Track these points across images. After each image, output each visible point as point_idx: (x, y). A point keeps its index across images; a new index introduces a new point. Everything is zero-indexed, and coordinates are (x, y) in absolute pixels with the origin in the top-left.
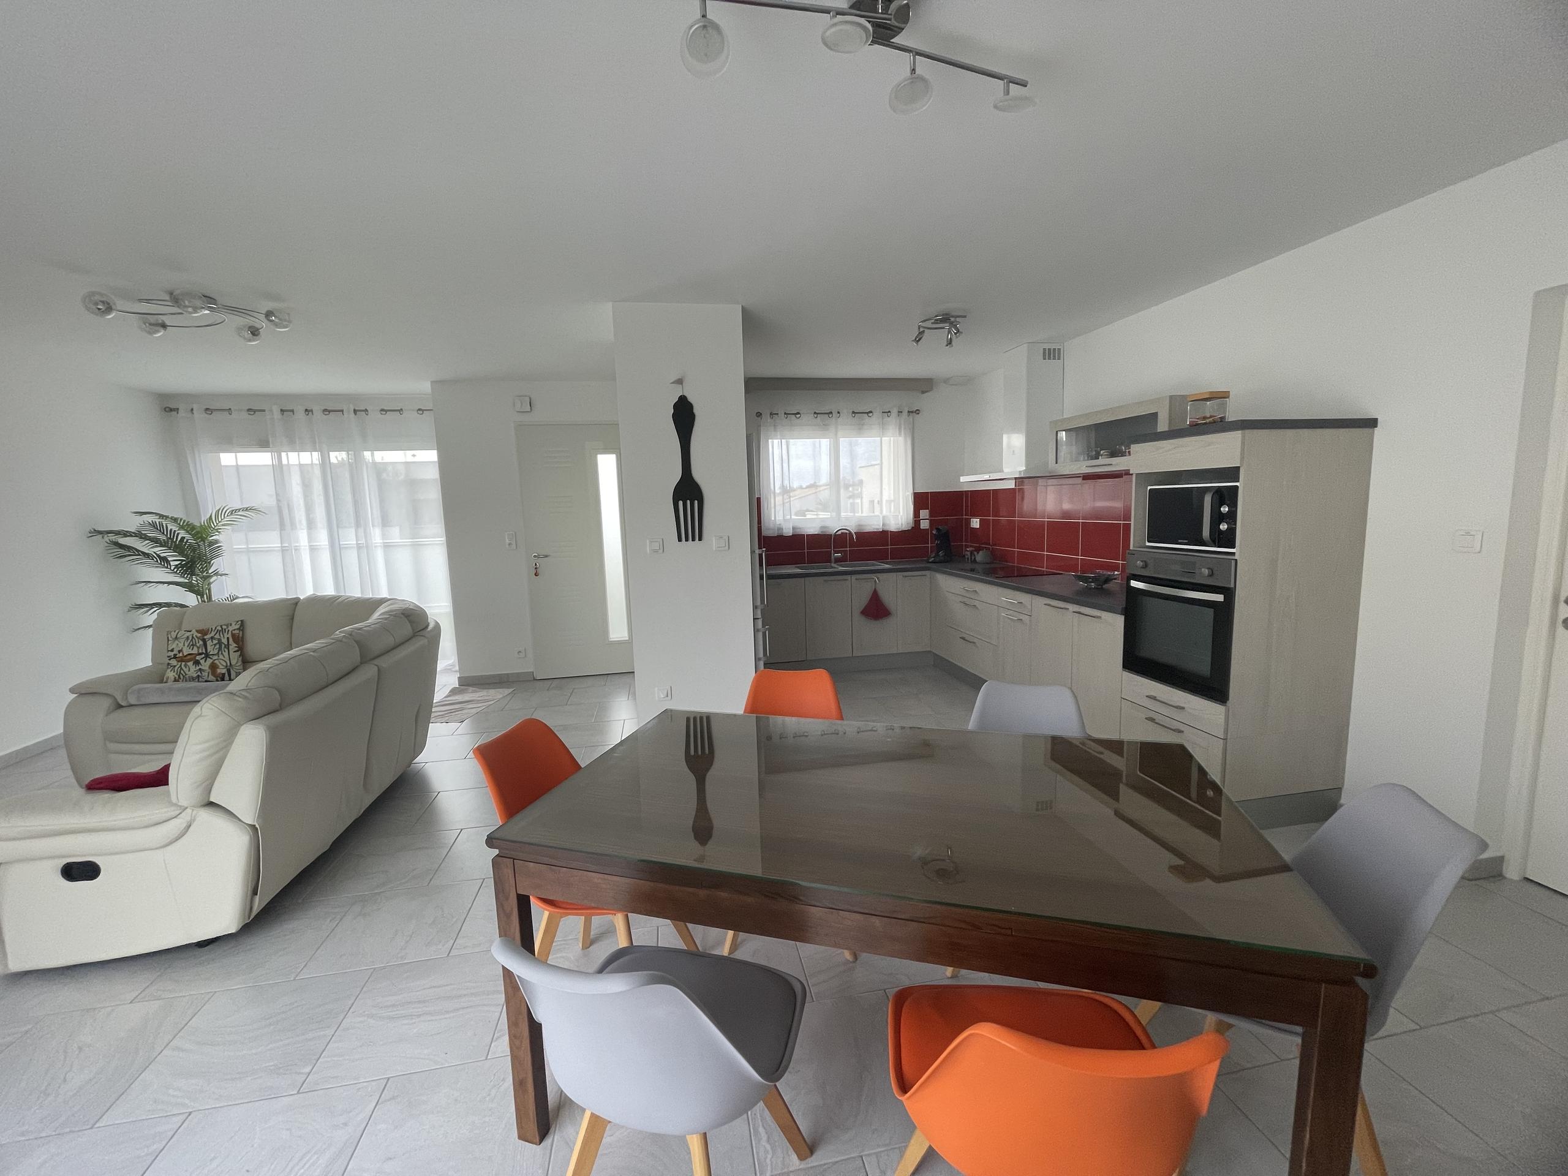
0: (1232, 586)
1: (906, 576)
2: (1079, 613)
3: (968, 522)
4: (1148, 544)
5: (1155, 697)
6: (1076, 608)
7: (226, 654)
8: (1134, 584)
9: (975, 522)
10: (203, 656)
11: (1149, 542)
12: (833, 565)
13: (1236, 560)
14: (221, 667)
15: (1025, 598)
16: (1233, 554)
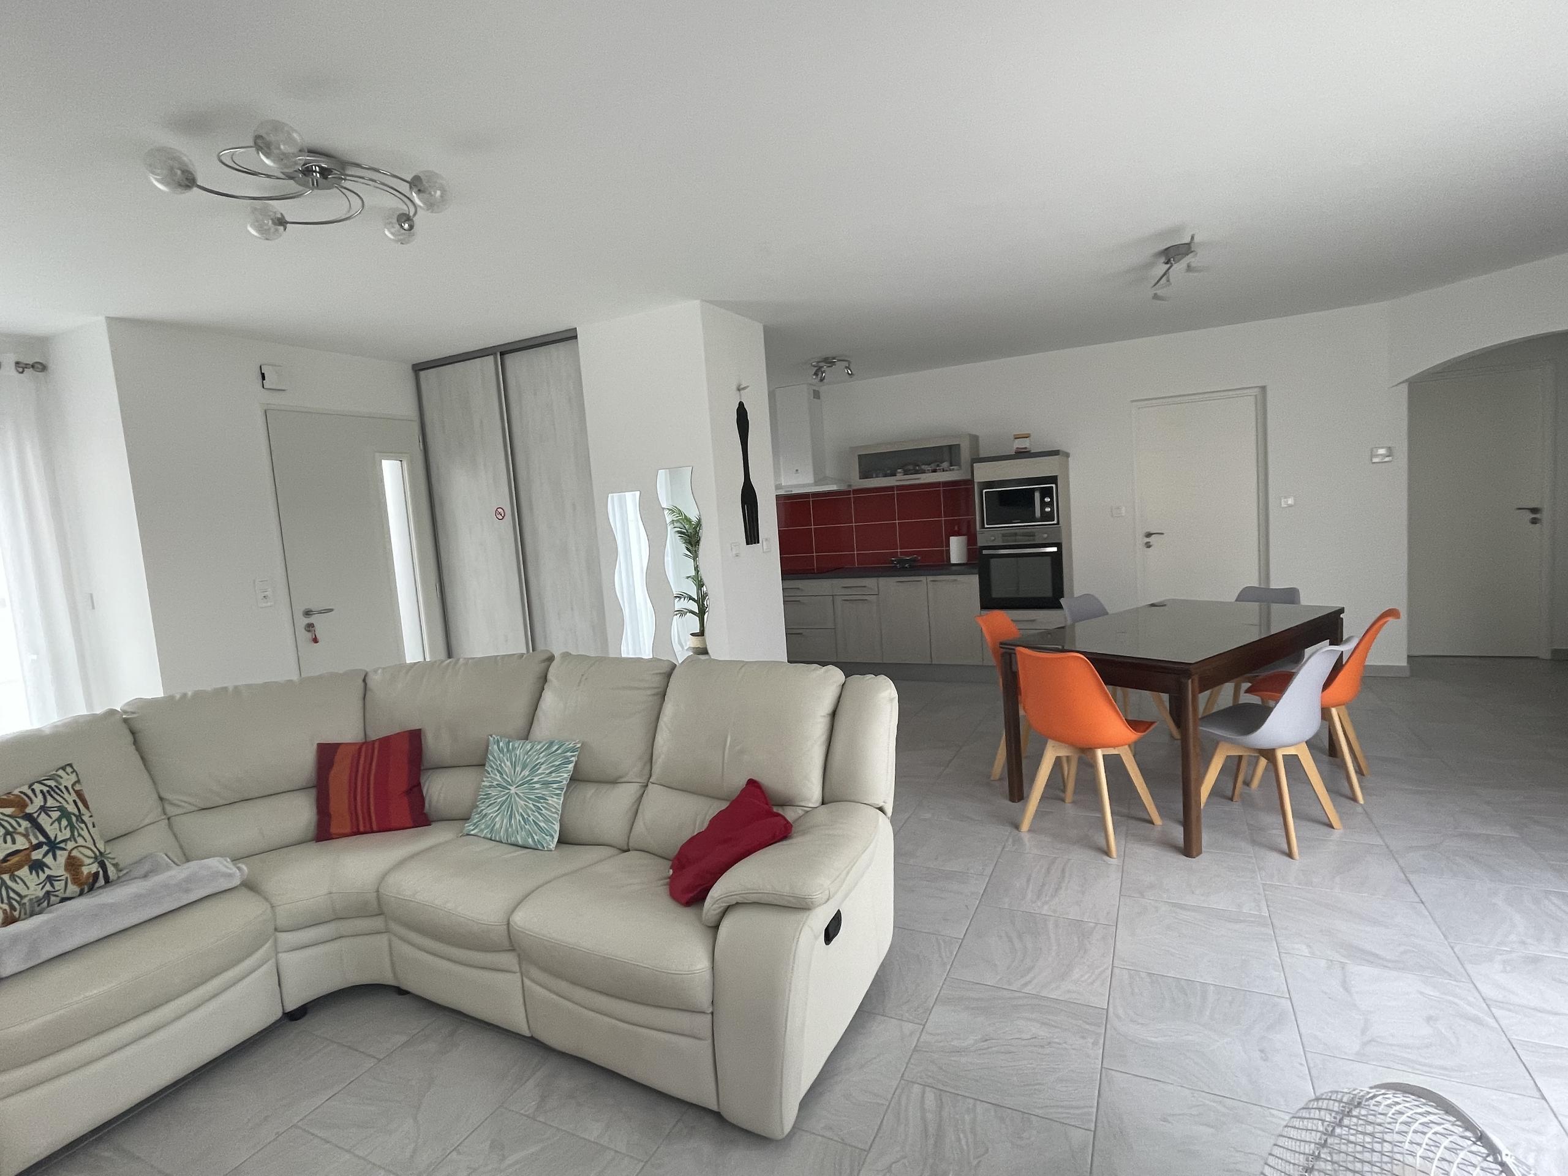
0: (1060, 542)
2: (934, 581)
6: (929, 578)
7: (85, 833)
8: (987, 552)
10: (45, 848)
11: (987, 525)
13: (1062, 527)
14: (87, 861)
15: (868, 581)
16: (1056, 524)
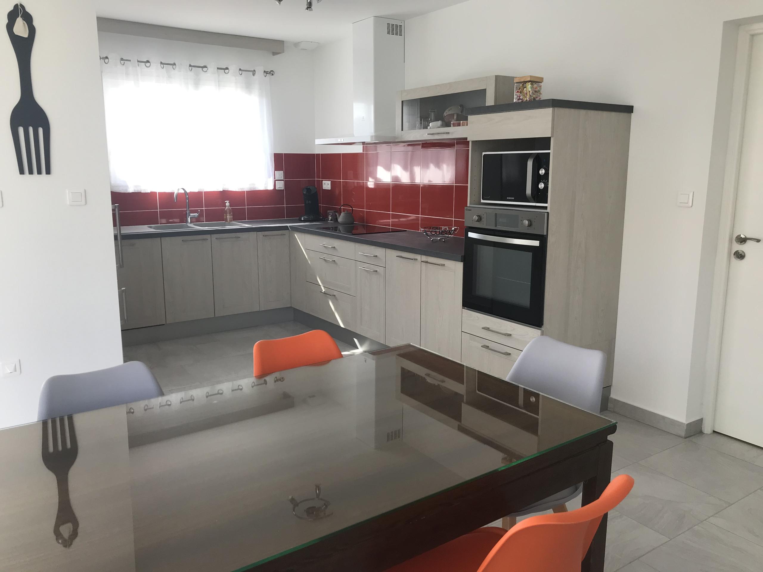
0: (545, 234)
1: (266, 236)
2: (427, 262)
3: (320, 184)
4: (482, 201)
5: (489, 328)
6: (424, 258)
8: (471, 235)
9: (326, 184)
11: (483, 199)
12: (189, 225)
13: (548, 213)
15: (379, 252)
16: (546, 208)
